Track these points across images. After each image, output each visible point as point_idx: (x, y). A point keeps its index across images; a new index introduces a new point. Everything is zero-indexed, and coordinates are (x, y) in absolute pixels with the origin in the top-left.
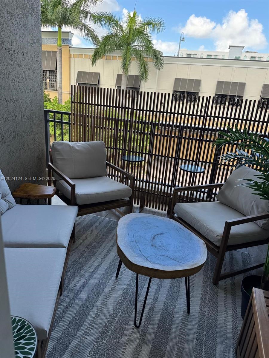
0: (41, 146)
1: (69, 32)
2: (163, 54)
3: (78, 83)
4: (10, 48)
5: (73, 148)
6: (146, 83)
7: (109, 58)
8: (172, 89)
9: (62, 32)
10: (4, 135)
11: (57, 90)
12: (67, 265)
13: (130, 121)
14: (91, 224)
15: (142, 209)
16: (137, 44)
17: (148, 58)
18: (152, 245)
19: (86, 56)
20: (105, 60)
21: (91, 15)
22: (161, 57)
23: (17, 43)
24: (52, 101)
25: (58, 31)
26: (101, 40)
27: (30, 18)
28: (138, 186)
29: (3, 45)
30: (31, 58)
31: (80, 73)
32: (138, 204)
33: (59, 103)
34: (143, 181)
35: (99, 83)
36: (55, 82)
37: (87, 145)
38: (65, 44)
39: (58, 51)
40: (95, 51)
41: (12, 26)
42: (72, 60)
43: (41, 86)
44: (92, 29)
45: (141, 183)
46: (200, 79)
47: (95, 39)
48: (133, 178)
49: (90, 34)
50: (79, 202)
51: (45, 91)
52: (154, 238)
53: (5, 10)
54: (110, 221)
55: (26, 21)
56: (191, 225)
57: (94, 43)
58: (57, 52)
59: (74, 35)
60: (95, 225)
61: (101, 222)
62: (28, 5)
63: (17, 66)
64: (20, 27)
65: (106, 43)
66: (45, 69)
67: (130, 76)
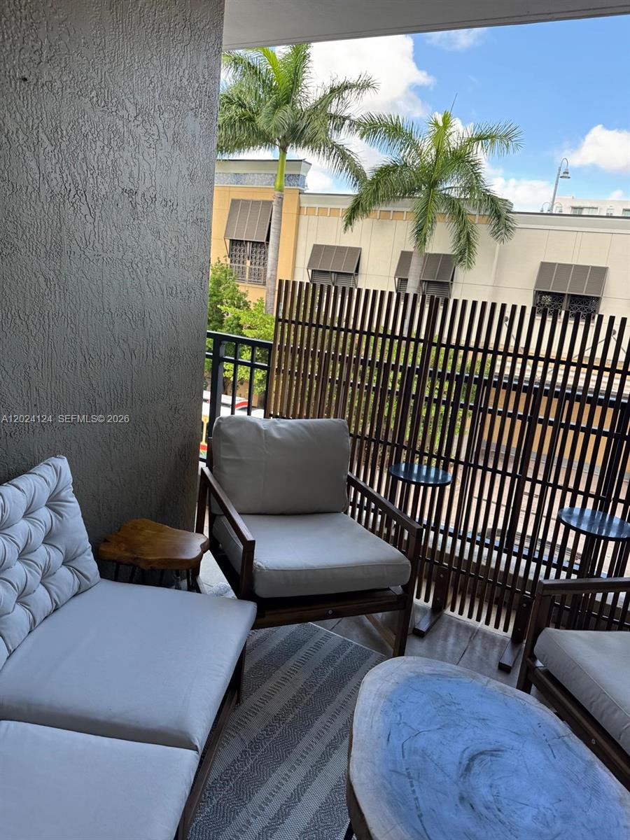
0: (190, 425)
1: (301, 161)
2: (514, 206)
3: (312, 271)
4: (133, 188)
5: (265, 434)
6: (469, 273)
7: (385, 215)
8: (533, 288)
9: (287, 161)
10: (97, 397)
11: (264, 284)
12: (207, 779)
13: (418, 372)
14: (293, 646)
15: (438, 616)
16: (452, 185)
17: (477, 216)
18: (462, 799)
19: (334, 212)
20: (375, 220)
21: (352, 123)
22: (509, 215)
23: (153, 178)
24: (252, 307)
25: (278, 159)
26: (369, 176)
27: (190, 119)
28: (430, 545)
29: (116, 183)
30: (185, 213)
31: (317, 249)
32: (427, 600)
33: (267, 312)
34: (445, 532)
35: (357, 270)
36: (262, 268)
37: (302, 429)
38: (290, 185)
39: (274, 200)
40: (356, 200)
41: (143, 138)
42: (304, 219)
43: (203, 280)
44: (353, 153)
45: (441, 536)
46: (604, 266)
47: (358, 174)
48: (416, 531)
49: (347, 163)
50: (261, 590)
51: (238, 286)
52: (468, 768)
53: (132, 100)
54: (345, 645)
55: (181, 126)
56: (592, 711)
57: (354, 182)
58: (273, 203)
59: (312, 166)
60: (301, 653)
61: (318, 646)
62: (188, 90)
63: (148, 231)
64: (164, 141)
65: (379, 181)
66: (244, 239)
67: (430, 255)
